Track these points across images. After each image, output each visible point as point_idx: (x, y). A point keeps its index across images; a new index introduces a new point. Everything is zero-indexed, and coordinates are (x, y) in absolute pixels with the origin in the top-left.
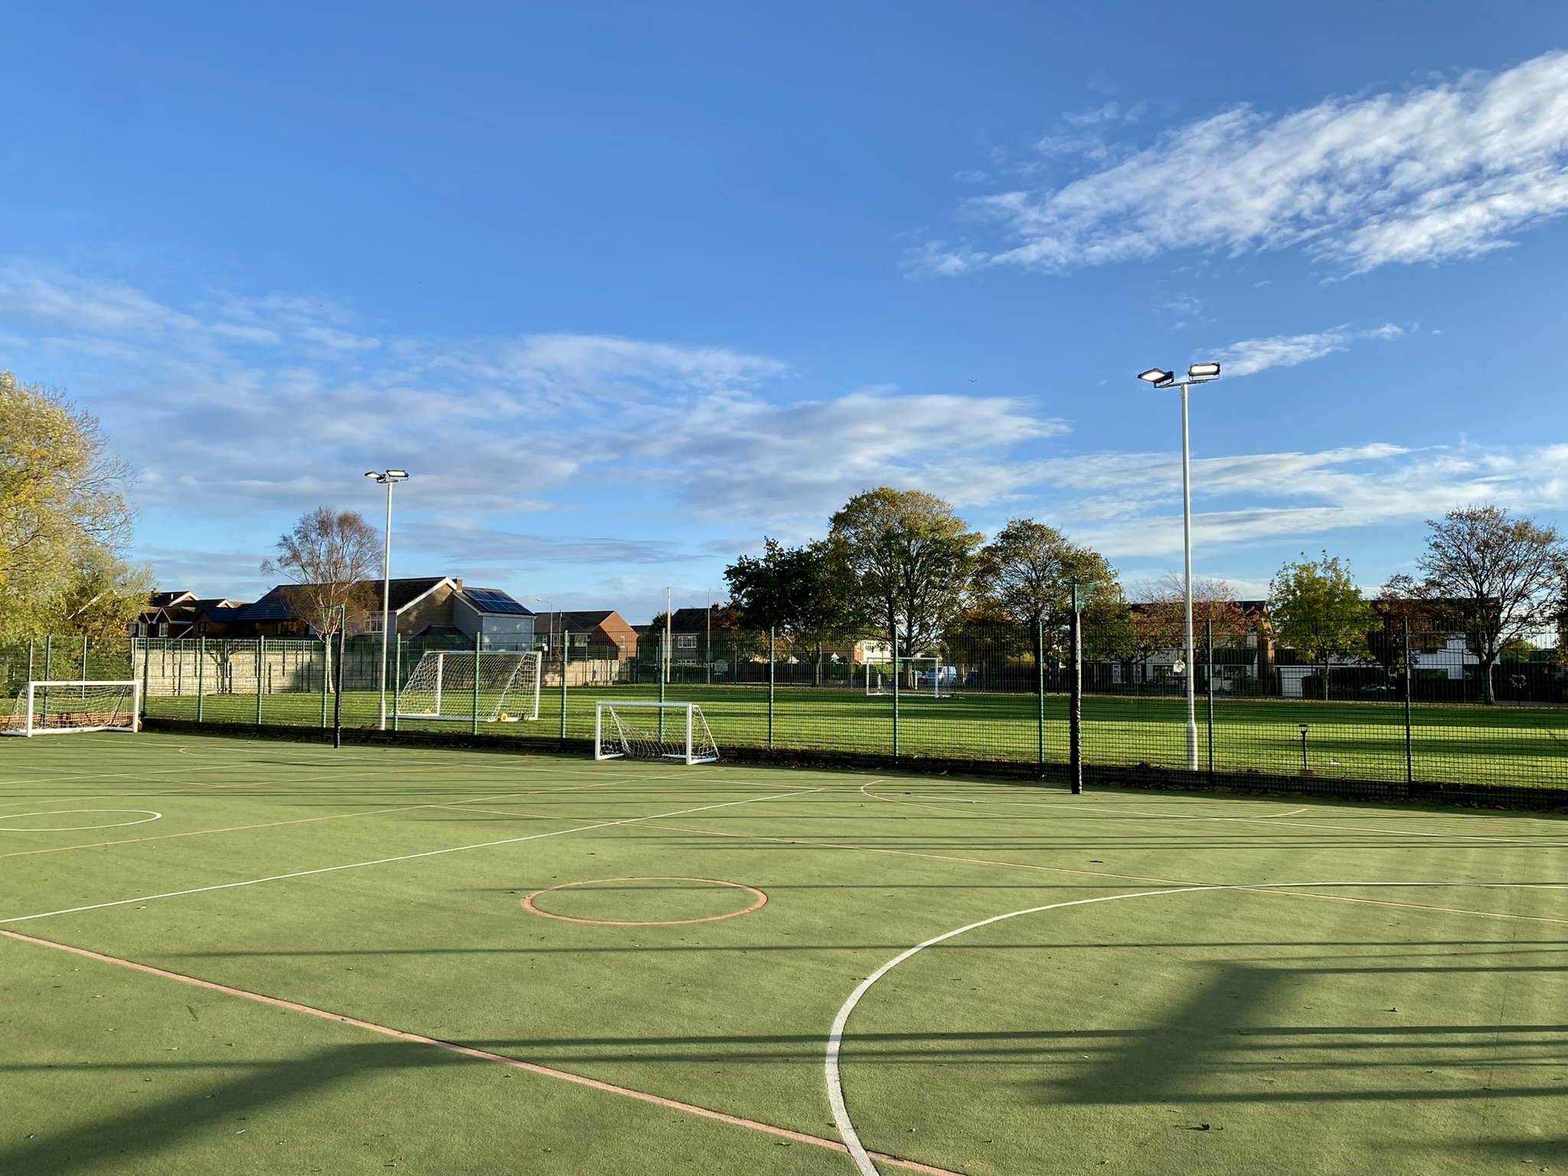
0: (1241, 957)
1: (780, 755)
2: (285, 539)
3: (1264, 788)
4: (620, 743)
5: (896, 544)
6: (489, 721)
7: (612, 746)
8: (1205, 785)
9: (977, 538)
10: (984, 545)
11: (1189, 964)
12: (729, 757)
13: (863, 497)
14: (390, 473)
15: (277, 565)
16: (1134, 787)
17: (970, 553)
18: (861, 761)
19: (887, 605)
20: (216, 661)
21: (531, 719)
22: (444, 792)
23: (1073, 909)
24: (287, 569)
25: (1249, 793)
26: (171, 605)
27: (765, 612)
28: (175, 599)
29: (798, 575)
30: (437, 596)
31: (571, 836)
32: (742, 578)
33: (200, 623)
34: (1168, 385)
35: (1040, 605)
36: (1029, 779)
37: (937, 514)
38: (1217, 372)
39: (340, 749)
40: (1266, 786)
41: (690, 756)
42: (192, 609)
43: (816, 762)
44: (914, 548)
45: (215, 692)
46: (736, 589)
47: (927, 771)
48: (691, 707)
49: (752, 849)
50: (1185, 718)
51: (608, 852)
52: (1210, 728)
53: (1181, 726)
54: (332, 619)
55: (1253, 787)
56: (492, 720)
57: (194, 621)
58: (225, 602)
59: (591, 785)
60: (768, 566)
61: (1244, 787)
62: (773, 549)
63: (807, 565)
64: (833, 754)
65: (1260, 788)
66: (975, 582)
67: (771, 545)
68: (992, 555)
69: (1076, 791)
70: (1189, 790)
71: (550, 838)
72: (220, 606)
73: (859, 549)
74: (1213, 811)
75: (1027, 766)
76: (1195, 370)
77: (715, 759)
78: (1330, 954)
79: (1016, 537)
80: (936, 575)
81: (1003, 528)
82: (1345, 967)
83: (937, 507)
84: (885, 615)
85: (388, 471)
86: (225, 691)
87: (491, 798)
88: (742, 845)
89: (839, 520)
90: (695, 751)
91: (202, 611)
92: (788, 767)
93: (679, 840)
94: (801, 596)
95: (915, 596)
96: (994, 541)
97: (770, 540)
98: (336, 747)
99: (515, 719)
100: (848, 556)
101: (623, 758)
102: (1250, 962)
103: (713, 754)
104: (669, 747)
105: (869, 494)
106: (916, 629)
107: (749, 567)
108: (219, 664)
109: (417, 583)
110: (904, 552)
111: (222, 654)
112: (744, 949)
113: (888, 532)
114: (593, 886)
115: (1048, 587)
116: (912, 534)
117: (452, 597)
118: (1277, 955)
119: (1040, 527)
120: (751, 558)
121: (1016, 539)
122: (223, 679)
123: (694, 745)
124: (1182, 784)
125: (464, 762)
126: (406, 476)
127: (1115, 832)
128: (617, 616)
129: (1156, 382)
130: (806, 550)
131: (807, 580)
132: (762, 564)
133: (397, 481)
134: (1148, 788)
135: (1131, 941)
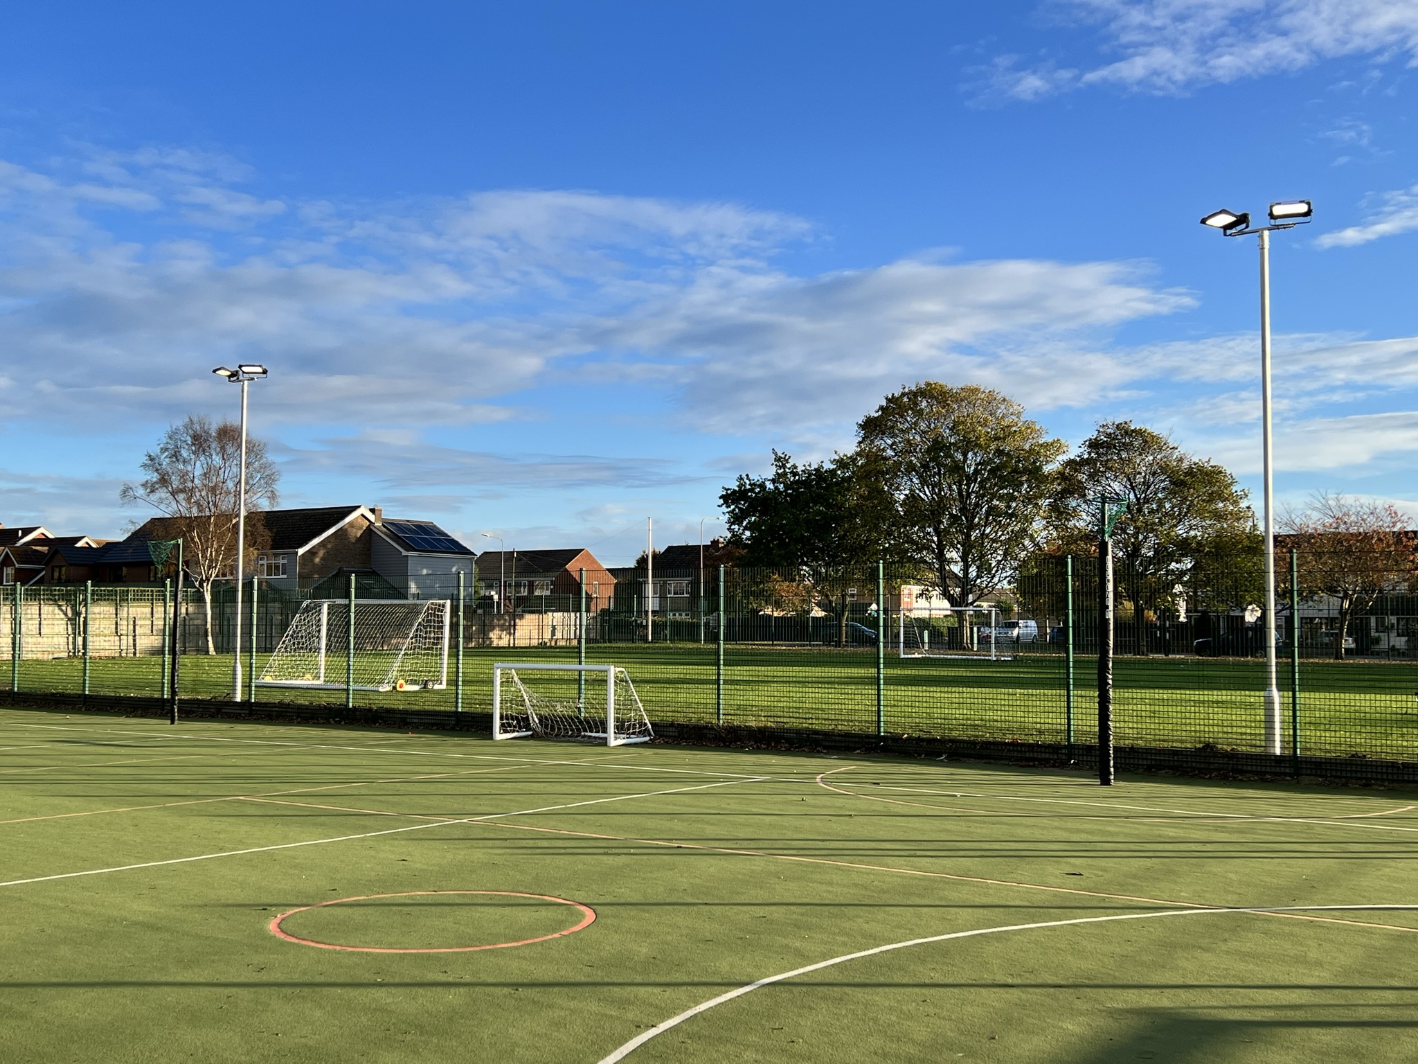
0: (1192, 1004)
1: (730, 733)
2: (152, 459)
3: (1366, 779)
4: (527, 718)
5: (946, 456)
6: (381, 690)
7: (516, 721)
8: (1286, 774)
9: (1056, 447)
10: (1063, 458)
11: (1112, 1013)
12: (666, 737)
13: (903, 395)
14: (243, 369)
15: (141, 492)
16: (1192, 776)
17: (1048, 469)
18: (835, 741)
19: (935, 539)
20: (66, 614)
21: (437, 687)
22: (269, 780)
23: (999, 937)
24: (154, 497)
25: (1345, 785)
26: (18, 544)
27: (773, 549)
28: (22, 537)
29: (817, 499)
30: (349, 530)
31: (393, 837)
32: (743, 505)
33: (53, 567)
34: (1241, 233)
35: (1141, 537)
36: (1054, 766)
37: (1003, 417)
38: (1308, 214)
39: (178, 725)
40: (1369, 776)
41: (612, 735)
42: (45, 549)
43: (778, 741)
44: (972, 461)
45: (65, 655)
46: (736, 519)
47: (920, 755)
48: (613, 671)
49: (619, 854)
50: (1263, 685)
51: (424, 857)
52: (1294, 698)
53: (1256, 697)
54: (211, 561)
55: (1352, 778)
56: (385, 688)
57: (46, 564)
58: (85, 540)
59: (464, 772)
60: (776, 488)
61: (1339, 777)
62: (784, 466)
63: (829, 486)
64: (798, 732)
65: (1361, 779)
66: (1054, 508)
67: (781, 461)
68: (1076, 470)
69: (1106, 782)
70: (1264, 781)
71: (363, 840)
72: (79, 545)
73: (898, 464)
74: (1281, 809)
75: (1054, 748)
76: (1278, 210)
77: (647, 739)
78: (1317, 1001)
79: (1108, 446)
80: (1001, 498)
81: (1092, 434)
82: (1331, 1019)
83: (1003, 407)
84: (933, 552)
85: (240, 367)
86: (79, 653)
87: (324, 788)
88: (608, 849)
89: (871, 427)
90: (621, 728)
91: (56, 552)
92: (740, 749)
93: (531, 843)
94: (822, 528)
95: (971, 527)
96: (1079, 451)
97: (780, 454)
98: (173, 723)
99: (416, 688)
100: (883, 473)
101: (531, 737)
102: (1200, 1011)
103: (645, 732)
104: (588, 722)
105: (911, 392)
106: (973, 571)
107: (752, 490)
108: (69, 619)
109: (325, 514)
110: (957, 468)
111: (74, 607)
112: (516, 985)
113: (935, 441)
114: (377, 902)
115: (1152, 512)
116: (968, 445)
117: (369, 531)
118: (1247, 1002)
119: (1138, 433)
120: (755, 477)
121: (1109, 448)
122: (74, 638)
123: (617, 720)
124: (1256, 773)
125: (324, 741)
126: (265, 372)
127: (1126, 835)
128: (589, 555)
129: (1226, 227)
130: (828, 466)
131: (829, 506)
132: (770, 486)
133: (253, 379)
134: (1210, 778)
135: (1051, 980)
